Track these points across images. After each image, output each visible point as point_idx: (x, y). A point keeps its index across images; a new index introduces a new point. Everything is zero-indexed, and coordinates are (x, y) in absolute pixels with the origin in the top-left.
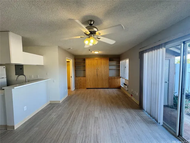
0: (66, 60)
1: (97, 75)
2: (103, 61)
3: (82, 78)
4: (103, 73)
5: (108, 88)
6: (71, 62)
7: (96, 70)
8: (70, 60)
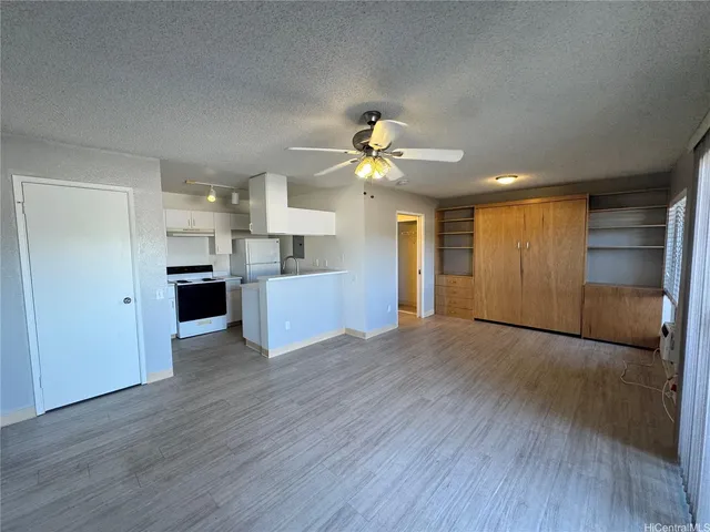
0: (395, 218)
1: (522, 271)
2: (551, 212)
3: (460, 280)
4: (551, 262)
5: (579, 337)
6: (423, 222)
7: (518, 253)
8: (417, 219)
